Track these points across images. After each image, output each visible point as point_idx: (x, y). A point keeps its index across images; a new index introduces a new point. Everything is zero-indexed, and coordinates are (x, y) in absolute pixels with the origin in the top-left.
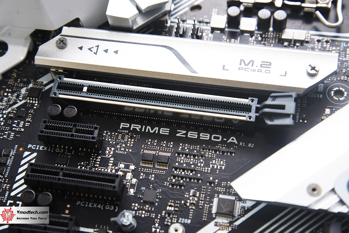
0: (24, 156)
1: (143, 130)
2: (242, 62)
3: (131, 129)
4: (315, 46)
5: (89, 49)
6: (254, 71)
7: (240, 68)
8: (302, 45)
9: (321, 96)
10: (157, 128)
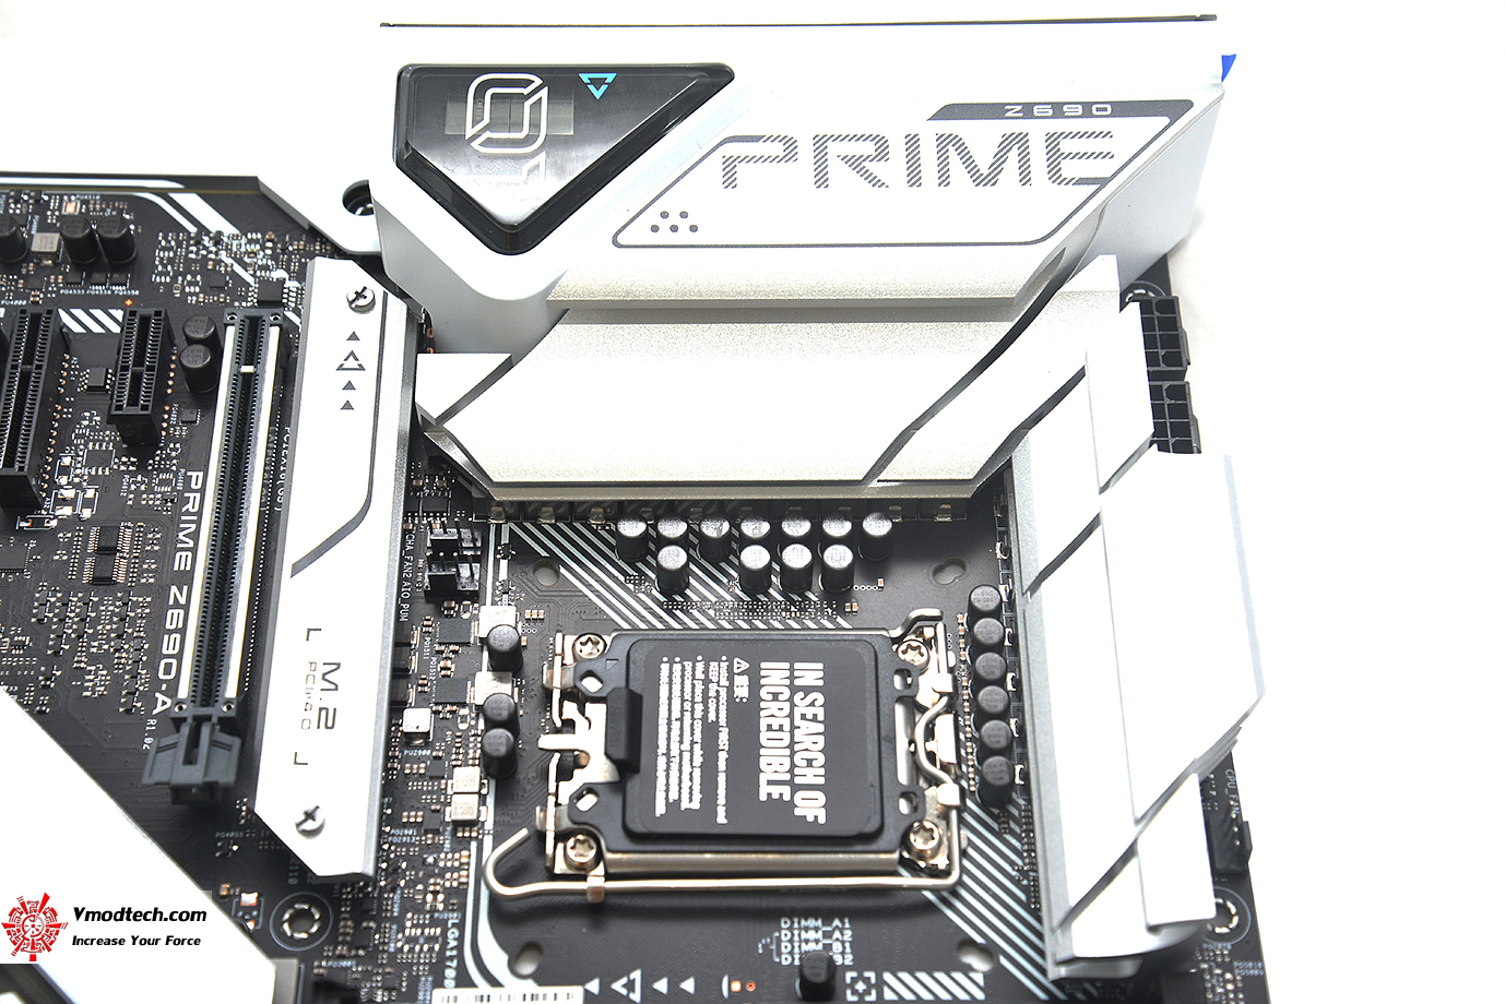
0: (112, 311)
1: (183, 518)
2: (335, 667)
3: (186, 495)
4: (447, 853)
5: (352, 354)
6: (308, 695)
7: (314, 664)
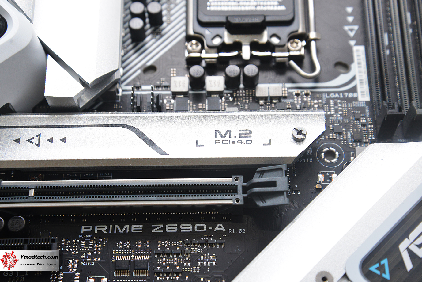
1: (110, 232)
2: (218, 133)
3: (96, 232)
4: (294, 101)
5: (29, 141)
6: (233, 143)
7: (216, 142)
8: (280, 101)
9: (311, 160)
10: (128, 226)
